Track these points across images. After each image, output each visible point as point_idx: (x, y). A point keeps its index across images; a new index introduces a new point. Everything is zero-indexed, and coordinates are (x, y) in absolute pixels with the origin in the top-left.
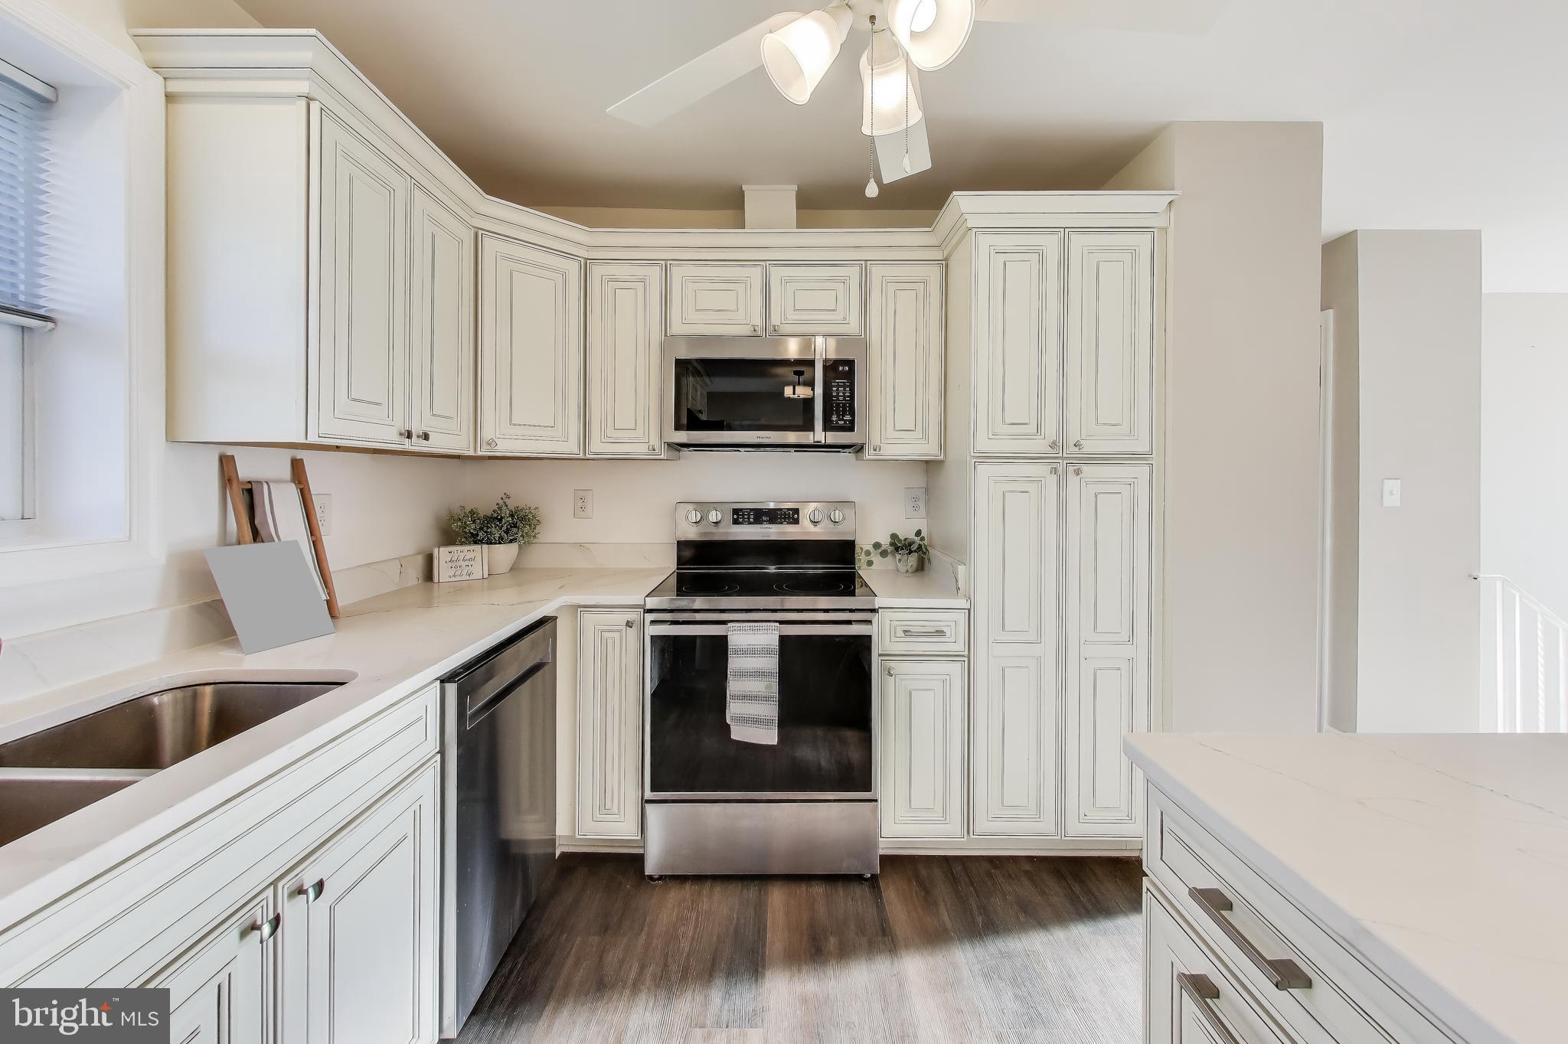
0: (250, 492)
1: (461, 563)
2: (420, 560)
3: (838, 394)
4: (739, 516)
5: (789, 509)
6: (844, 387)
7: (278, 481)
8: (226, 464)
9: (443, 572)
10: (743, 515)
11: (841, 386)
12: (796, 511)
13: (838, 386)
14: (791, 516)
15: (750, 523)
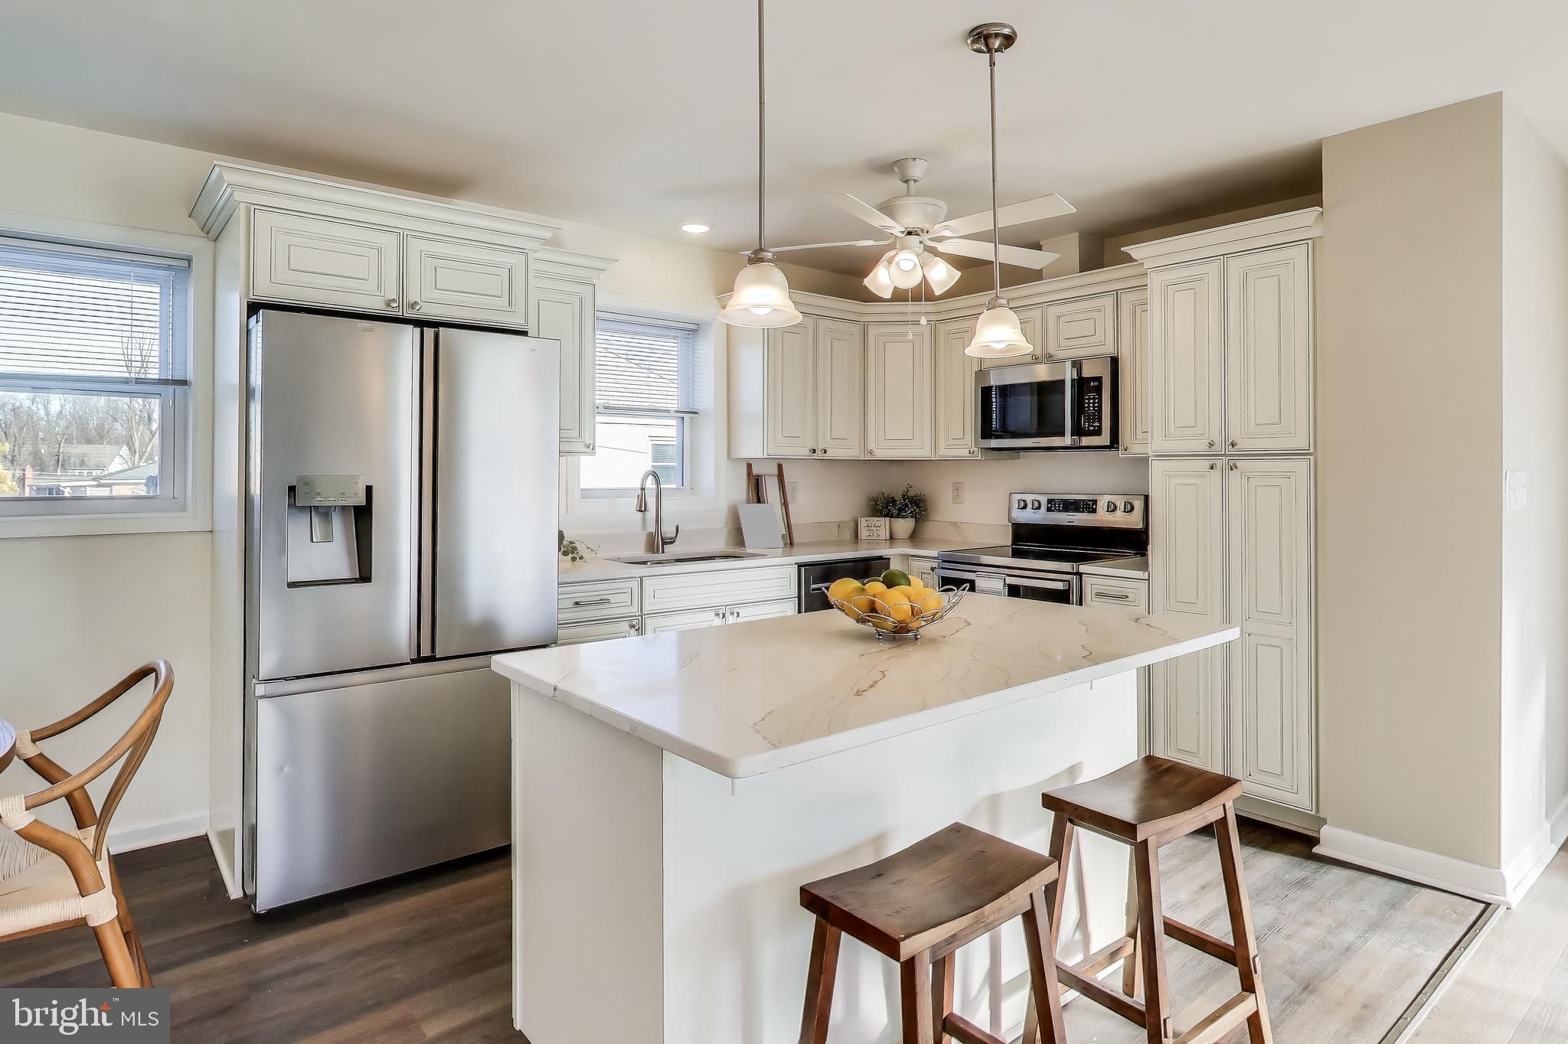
0: (758, 479)
1: (873, 528)
2: (852, 523)
3: (1089, 405)
4: (1052, 505)
5: (1090, 501)
6: (1094, 399)
7: (770, 475)
8: (749, 466)
9: (863, 534)
10: (1055, 504)
11: (1091, 399)
12: (1095, 502)
13: (1089, 399)
14: (1090, 506)
15: (1060, 511)
